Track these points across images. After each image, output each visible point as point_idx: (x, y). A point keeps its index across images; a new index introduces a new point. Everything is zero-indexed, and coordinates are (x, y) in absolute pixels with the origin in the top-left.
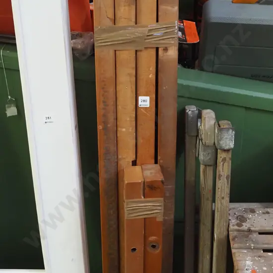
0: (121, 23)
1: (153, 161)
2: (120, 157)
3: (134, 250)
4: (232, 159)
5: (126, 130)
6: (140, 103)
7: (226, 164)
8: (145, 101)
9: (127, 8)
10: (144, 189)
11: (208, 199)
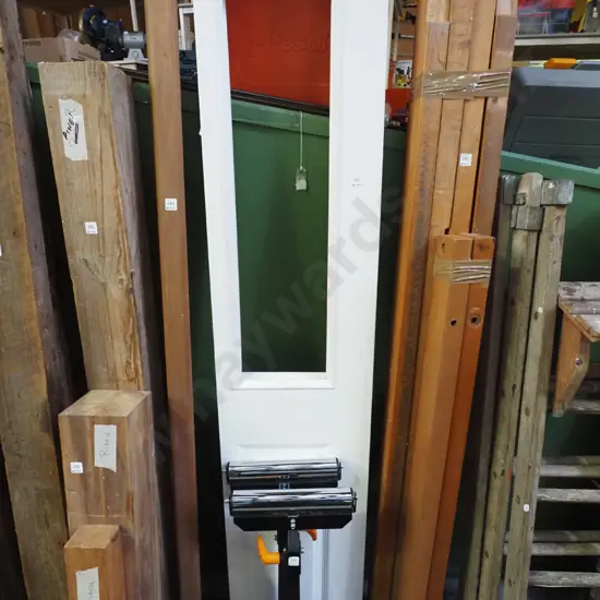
0: (453, 68)
1: (468, 230)
2: (433, 224)
3: (453, 323)
4: (566, 218)
5: (443, 192)
6: (461, 161)
7: (560, 224)
8: (467, 160)
9: (461, 51)
10: (472, 250)
11: (529, 271)
